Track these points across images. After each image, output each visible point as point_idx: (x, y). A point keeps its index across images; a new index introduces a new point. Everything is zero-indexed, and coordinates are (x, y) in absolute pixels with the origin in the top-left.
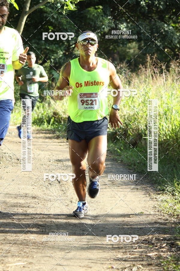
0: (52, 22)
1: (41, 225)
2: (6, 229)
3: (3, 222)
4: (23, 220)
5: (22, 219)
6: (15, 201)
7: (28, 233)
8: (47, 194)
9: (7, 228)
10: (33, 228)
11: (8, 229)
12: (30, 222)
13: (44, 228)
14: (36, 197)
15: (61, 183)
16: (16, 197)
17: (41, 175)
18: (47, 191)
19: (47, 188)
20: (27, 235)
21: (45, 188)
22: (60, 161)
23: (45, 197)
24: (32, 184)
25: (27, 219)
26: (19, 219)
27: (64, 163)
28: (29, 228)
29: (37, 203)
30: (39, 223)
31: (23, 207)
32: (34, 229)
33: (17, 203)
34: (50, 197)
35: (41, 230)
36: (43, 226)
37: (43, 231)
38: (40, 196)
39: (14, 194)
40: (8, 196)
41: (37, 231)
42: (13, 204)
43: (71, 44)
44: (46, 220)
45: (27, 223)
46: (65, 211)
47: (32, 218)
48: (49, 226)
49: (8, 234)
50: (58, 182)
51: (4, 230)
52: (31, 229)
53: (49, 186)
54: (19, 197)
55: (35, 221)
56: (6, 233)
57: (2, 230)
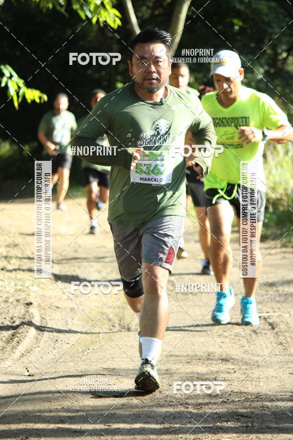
0: (239, 10)
1: (242, 415)
2: (175, 426)
3: (168, 412)
4: (206, 406)
5: (205, 404)
6: (189, 369)
7: (218, 432)
8: (250, 352)
9: (176, 424)
10: (227, 421)
11: (178, 426)
12: (221, 410)
13: (249, 420)
14: (229, 358)
15: (276, 330)
16: (190, 361)
17: (236, 315)
18: (249, 346)
19: (250, 340)
20: (217, 435)
21: (245, 341)
22: (272, 285)
23: (246, 357)
24: (220, 334)
25: (215, 404)
26: (200, 404)
27: (281, 289)
28: (219, 421)
29: (233, 371)
30: (240, 410)
31: (205, 380)
32: (229, 423)
33: (192, 373)
34: (257, 358)
35: (245, 425)
36: (247, 417)
37: (247, 427)
38: (237, 357)
39: (185, 354)
40: (174, 360)
41: (236, 426)
42: (184, 375)
43: (279, 51)
44: (252, 404)
45: (214, 411)
46: (288, 385)
47: (225, 402)
48: (258, 416)
49: (180, 436)
50: (270, 327)
51: (170, 427)
52: (225, 424)
53: (254, 336)
54: (194, 361)
55: (231, 407)
56: (175, 434)
57: (167, 428)
